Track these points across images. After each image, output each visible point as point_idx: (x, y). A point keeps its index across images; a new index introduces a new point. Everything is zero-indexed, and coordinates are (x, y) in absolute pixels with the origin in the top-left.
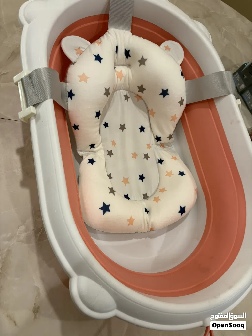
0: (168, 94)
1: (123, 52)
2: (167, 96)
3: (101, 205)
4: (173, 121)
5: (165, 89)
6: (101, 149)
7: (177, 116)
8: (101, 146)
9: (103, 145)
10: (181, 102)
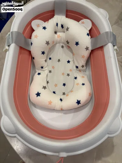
0: (79, 44)
1: (61, 26)
2: (78, 45)
3: (37, 93)
4: (83, 58)
5: (77, 42)
6: (46, 69)
7: (85, 56)
8: (47, 68)
9: (48, 68)
10: (87, 49)
